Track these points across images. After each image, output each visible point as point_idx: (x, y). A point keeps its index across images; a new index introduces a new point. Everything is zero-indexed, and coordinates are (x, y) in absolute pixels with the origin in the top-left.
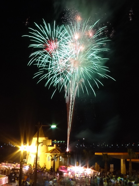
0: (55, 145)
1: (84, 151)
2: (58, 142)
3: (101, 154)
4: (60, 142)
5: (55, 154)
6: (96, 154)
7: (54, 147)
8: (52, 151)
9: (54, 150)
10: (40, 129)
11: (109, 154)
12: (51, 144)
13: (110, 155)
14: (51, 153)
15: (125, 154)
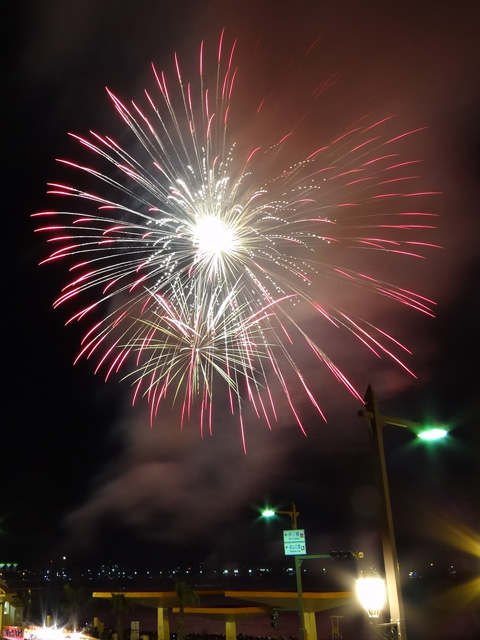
1: (67, 587)
2: (2, 566)
3: (108, 595)
4: (5, 566)
6: (95, 595)
11: (128, 595)
13: (130, 599)
15: (169, 594)
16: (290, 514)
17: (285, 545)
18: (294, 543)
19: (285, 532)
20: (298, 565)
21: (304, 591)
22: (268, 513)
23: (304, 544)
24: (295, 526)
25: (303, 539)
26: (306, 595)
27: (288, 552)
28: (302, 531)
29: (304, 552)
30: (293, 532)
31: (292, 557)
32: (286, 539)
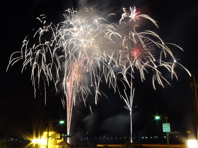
0: (62, 138)
1: (88, 143)
2: (66, 136)
3: (102, 146)
5: (63, 146)
6: (98, 145)
8: (60, 144)
9: (62, 142)
10: (50, 124)
12: (59, 138)
13: (110, 147)
16: (165, 118)
17: (163, 128)
18: (166, 128)
19: (163, 124)
20: (168, 135)
21: (170, 144)
22: (157, 118)
23: (170, 128)
24: (167, 122)
25: (169, 127)
26: (170, 146)
27: (164, 131)
28: (169, 124)
29: (170, 131)
30: (166, 124)
31: (166, 133)
32: (163, 126)
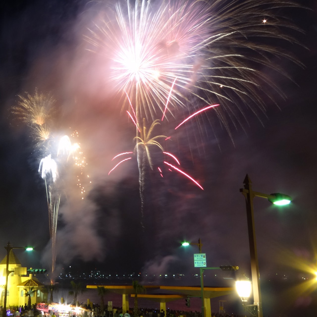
0: (30, 275)
1: (72, 282)
2: (36, 270)
3: (95, 287)
4: (38, 271)
5: (31, 287)
6: (88, 287)
7: (30, 278)
8: (27, 283)
9: (29, 281)
10: (11, 252)
11: (106, 287)
12: (26, 274)
13: (107, 289)
14: (25, 285)
15: (129, 287)
17: (195, 262)
18: (200, 261)
19: (195, 255)
20: (202, 273)
21: (205, 287)
22: (186, 244)
24: (201, 252)
25: (205, 259)
26: (205, 289)
27: (196, 265)
28: (204, 254)
29: (205, 266)
30: (200, 255)
32: (195, 258)
